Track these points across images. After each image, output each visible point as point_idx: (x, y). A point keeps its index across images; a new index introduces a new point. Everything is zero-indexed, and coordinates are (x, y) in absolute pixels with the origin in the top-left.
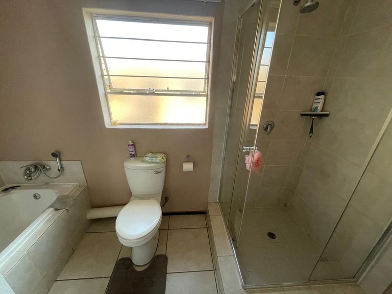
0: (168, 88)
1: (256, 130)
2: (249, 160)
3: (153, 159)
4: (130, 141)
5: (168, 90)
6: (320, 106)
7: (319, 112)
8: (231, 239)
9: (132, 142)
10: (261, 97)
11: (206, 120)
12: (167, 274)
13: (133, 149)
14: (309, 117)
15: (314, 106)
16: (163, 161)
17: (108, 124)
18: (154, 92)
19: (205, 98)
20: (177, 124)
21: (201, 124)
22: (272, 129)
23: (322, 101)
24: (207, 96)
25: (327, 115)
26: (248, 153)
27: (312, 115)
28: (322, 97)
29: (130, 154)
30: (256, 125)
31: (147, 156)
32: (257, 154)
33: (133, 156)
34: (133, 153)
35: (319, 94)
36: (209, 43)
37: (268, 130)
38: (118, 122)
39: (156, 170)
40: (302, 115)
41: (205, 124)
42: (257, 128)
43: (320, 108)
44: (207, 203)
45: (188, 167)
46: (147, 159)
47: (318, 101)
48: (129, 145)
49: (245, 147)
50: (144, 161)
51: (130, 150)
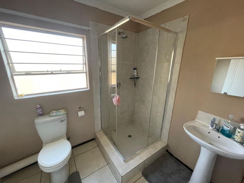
0: (61, 70)
1: (115, 87)
2: (115, 100)
3: (58, 113)
4: (38, 105)
5: (61, 71)
6: (136, 74)
7: (136, 76)
8: (113, 144)
9: (40, 106)
10: (115, 72)
11: (87, 85)
12: (82, 180)
13: (41, 111)
14: (133, 79)
15: (134, 74)
16: (65, 113)
17: (16, 97)
18: (52, 72)
19: (85, 74)
20: (70, 90)
21: (85, 88)
22: (120, 86)
23: (136, 72)
24: (86, 73)
25: (139, 78)
26: (113, 97)
27: (134, 78)
28: (136, 70)
29: (39, 114)
30: (115, 85)
31: (53, 113)
32: (118, 97)
33: (42, 115)
34: (41, 113)
35: (135, 69)
36: (84, 47)
37: (119, 87)
38: (24, 94)
39: (61, 120)
40: (131, 78)
41: (87, 88)
42: (116, 86)
43: (136, 75)
44: (95, 132)
45: (81, 113)
46: (54, 114)
47: (135, 72)
48: (37, 108)
49: (112, 95)
50: (51, 116)
51: (38, 111)
